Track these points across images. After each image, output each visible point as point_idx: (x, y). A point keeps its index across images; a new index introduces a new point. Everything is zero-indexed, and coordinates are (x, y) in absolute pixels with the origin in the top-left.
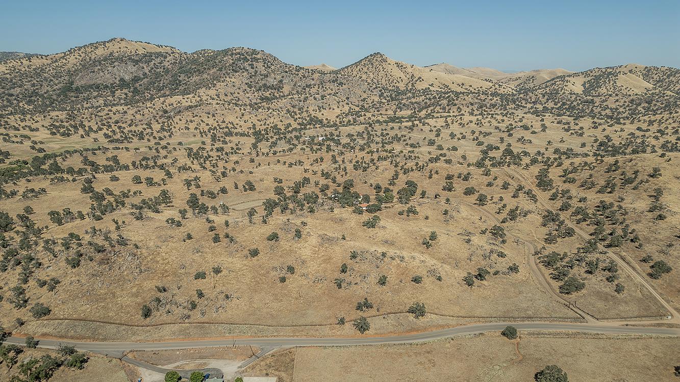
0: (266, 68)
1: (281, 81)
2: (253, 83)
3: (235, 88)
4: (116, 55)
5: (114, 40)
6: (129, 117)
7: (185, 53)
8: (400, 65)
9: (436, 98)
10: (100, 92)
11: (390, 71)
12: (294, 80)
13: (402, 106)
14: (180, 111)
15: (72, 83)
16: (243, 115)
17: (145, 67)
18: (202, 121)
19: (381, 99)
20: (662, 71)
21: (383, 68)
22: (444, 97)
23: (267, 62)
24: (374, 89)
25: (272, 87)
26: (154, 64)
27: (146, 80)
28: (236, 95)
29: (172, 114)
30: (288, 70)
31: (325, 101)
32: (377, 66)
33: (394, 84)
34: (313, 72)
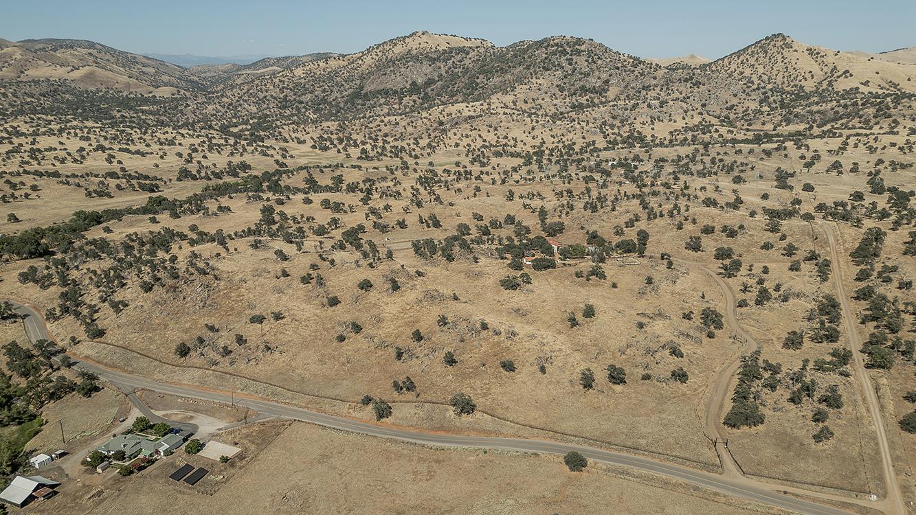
0: (589, 63)
1: (607, 82)
2: (567, 85)
3: (540, 92)
4: (414, 52)
5: (416, 35)
6: (400, 129)
7: (493, 47)
8: (815, 52)
9: (857, 104)
10: (388, 99)
11: (794, 62)
12: (627, 79)
13: (791, 116)
14: (457, 123)
15: (362, 88)
16: (533, 129)
17: (442, 66)
18: (480, 136)
19: (762, 107)
21: (783, 57)
22: (873, 102)
23: (592, 55)
24: (754, 90)
25: (593, 90)
26: (454, 62)
27: (440, 83)
28: (540, 101)
29: (448, 126)
30: (620, 66)
31: (664, 109)
32: (774, 55)
33: (797, 82)
34: (657, 68)
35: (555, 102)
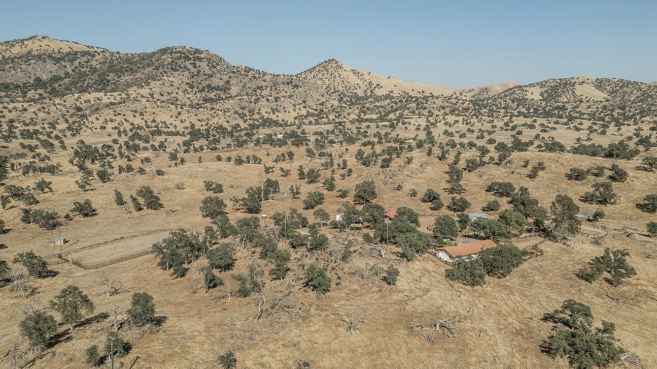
0: (211, 68)
1: (228, 82)
2: (195, 83)
3: (173, 88)
4: (36, 53)
5: (35, 38)
6: (29, 115)
7: (118, 53)
8: (356, 72)
9: (402, 101)
10: (9, 93)
11: (346, 77)
12: (244, 81)
13: (365, 109)
14: (98, 109)
16: (179, 114)
17: (68, 66)
18: (126, 120)
19: (341, 104)
20: (615, 83)
21: (339, 74)
22: (411, 101)
23: (212, 62)
24: (333, 93)
25: (218, 88)
26: (80, 62)
27: (67, 79)
28: (174, 95)
29: (88, 112)
30: (236, 71)
31: (279, 103)
32: (333, 72)
33: (352, 90)
34: (264, 74)
35: (188, 96)
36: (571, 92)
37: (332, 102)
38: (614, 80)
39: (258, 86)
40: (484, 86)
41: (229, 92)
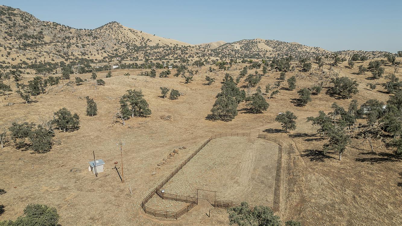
0: (24, 21)
1: (41, 33)
2: (13, 32)
8: (132, 31)
11: (126, 34)
12: (53, 32)
13: (148, 54)
16: (9, 53)
20: (275, 42)
23: (24, 17)
24: (122, 43)
25: (33, 37)
30: (47, 25)
31: (85, 48)
32: (116, 30)
33: (131, 42)
34: (70, 28)
35: (9, 42)
36: (256, 47)
37: (122, 49)
38: (274, 41)
39: (66, 37)
40: (208, 43)
41: (43, 40)
